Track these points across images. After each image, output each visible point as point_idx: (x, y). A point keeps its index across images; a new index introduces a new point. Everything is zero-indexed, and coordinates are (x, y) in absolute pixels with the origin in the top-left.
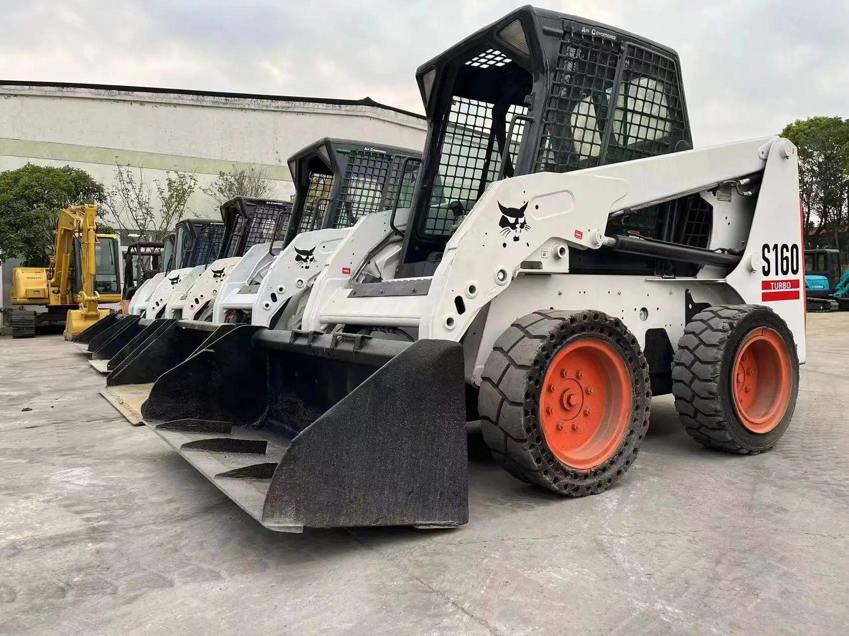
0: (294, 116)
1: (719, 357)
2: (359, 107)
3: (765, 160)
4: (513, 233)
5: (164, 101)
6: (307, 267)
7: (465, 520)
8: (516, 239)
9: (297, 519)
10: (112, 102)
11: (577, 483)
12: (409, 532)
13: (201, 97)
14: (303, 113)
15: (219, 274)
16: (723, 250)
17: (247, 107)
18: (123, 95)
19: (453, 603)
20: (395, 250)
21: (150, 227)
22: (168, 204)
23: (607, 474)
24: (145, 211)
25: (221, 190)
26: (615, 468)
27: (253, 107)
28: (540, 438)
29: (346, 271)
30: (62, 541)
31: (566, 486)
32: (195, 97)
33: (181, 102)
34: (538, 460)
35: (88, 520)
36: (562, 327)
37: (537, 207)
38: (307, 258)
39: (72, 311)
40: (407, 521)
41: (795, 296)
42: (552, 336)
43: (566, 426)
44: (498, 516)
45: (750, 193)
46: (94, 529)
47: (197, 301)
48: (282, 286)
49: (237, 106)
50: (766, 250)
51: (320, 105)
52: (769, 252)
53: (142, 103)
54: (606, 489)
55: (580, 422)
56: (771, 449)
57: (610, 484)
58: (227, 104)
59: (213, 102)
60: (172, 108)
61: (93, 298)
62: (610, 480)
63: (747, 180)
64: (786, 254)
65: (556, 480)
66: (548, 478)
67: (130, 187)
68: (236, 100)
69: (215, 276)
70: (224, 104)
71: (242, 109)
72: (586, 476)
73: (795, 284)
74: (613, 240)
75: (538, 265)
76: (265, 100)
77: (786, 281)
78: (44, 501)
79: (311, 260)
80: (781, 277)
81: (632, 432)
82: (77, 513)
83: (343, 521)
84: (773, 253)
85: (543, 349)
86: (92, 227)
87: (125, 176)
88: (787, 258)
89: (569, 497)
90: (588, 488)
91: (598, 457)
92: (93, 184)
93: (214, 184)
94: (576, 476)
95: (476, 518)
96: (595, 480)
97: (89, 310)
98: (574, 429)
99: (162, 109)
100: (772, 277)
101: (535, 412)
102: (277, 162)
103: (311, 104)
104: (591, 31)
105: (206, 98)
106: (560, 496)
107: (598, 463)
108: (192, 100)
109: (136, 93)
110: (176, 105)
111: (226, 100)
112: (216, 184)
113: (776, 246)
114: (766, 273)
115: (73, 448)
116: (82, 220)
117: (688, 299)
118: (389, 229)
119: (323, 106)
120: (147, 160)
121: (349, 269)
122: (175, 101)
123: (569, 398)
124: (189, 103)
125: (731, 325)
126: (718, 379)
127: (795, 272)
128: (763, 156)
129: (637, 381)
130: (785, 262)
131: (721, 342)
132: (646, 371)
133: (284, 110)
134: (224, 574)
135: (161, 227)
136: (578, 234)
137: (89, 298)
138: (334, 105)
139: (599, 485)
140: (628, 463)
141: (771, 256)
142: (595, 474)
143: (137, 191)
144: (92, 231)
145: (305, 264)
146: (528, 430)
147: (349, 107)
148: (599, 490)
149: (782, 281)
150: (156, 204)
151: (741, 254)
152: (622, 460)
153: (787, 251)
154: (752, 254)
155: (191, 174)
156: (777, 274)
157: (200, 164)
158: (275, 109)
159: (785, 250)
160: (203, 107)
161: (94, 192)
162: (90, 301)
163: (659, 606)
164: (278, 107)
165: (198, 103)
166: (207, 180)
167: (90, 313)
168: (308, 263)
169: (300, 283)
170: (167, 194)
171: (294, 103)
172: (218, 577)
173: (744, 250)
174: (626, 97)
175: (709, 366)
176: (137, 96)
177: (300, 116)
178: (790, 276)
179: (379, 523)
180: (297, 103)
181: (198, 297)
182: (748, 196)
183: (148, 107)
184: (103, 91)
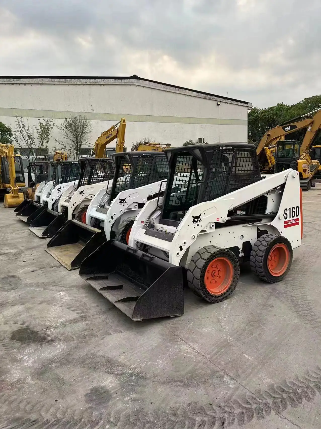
0: (99, 87)
1: (263, 255)
2: (131, 80)
3: (286, 179)
4: (197, 224)
5: (35, 82)
6: (124, 205)
7: (183, 313)
8: (198, 225)
9: (141, 317)
10: (11, 84)
11: (216, 299)
12: (169, 318)
13: (53, 80)
14: (103, 85)
15: (82, 193)
16: (270, 213)
17: (75, 83)
18: (15, 81)
19: (180, 338)
20: (158, 213)
21: (34, 147)
22: (41, 135)
23: (226, 295)
24: (31, 140)
25: (66, 127)
26: (228, 293)
27: (78, 83)
28: (205, 288)
29: (143, 222)
30: (75, 321)
31: (212, 300)
32: (50, 80)
33: (43, 83)
34: (204, 294)
35: (78, 313)
36: (211, 256)
37: (204, 214)
38: (124, 202)
39: (7, 194)
40: (168, 315)
41: (298, 224)
42: (208, 259)
43: (214, 281)
44: (192, 311)
45: (280, 192)
46: (81, 317)
47: (73, 205)
48: (115, 213)
49: (71, 83)
50: (286, 211)
51: (111, 80)
52: (287, 211)
53: (25, 84)
54: (225, 300)
55: (218, 279)
56: (281, 280)
57: (227, 298)
58: (66, 82)
59: (60, 82)
60: (39, 86)
61: (16, 188)
62: (226, 297)
63: (280, 187)
64: (294, 210)
65: (209, 299)
66: (207, 299)
67: (23, 129)
68: (70, 80)
69: (80, 194)
70: (64, 82)
71: (73, 85)
72: (219, 297)
73: (297, 220)
74: (230, 218)
75: (205, 231)
76: (84, 79)
77: (294, 220)
78: (60, 306)
79: (125, 202)
80: (292, 218)
81: (233, 282)
82: (73, 311)
83: (152, 317)
84: (288, 211)
85: (205, 263)
86: (13, 156)
87: (21, 124)
88: (294, 212)
89: (214, 303)
90: (219, 300)
91: (223, 290)
92: (6, 128)
93: (63, 124)
94: (216, 297)
95: (187, 312)
96: (222, 298)
97: (14, 194)
98: (216, 282)
99: (34, 87)
100: (288, 219)
101: (203, 281)
102: (92, 111)
103: (107, 80)
104: (223, 148)
105: (56, 80)
106: (211, 303)
107: (222, 292)
108: (49, 81)
109: (21, 79)
110: (41, 84)
111: (65, 80)
112: (64, 124)
113: (290, 209)
114: (286, 218)
115: (54, 282)
116: (7, 152)
117: (258, 229)
118: (156, 206)
119: (113, 80)
120: (29, 113)
121: (144, 222)
122: (40, 83)
123: (214, 274)
124: (47, 83)
125: (268, 244)
126: (263, 262)
127: (297, 216)
128: (285, 178)
129: (235, 267)
130: (293, 213)
131: (264, 250)
132: (238, 264)
133: (94, 84)
134: (123, 331)
135: (38, 147)
136: (218, 219)
137: (14, 188)
138: (118, 80)
139: (223, 299)
140: (232, 291)
141: (288, 212)
142: (222, 295)
143: (27, 130)
144: (13, 158)
145: (123, 204)
146: (201, 286)
147: (126, 81)
148: (223, 300)
149: (292, 220)
150: (36, 136)
151: (277, 213)
152: (230, 290)
153: (294, 209)
154: (281, 213)
155: (50, 119)
156: (290, 218)
157: (55, 114)
158: (90, 84)
159: (293, 209)
160: (54, 84)
161: (7, 132)
162: (15, 190)
163: (228, 338)
164: (91, 83)
165: (52, 83)
166: (59, 122)
167: (15, 195)
168: (124, 204)
169: (121, 211)
170: (40, 131)
171: (98, 80)
172: (121, 332)
173: (278, 212)
174: (236, 167)
175: (260, 258)
176: (22, 81)
177: (102, 87)
178: (295, 217)
179: (161, 316)
180: (100, 80)
181: (74, 203)
182: (280, 193)
183: (28, 86)
184: (5, 80)
